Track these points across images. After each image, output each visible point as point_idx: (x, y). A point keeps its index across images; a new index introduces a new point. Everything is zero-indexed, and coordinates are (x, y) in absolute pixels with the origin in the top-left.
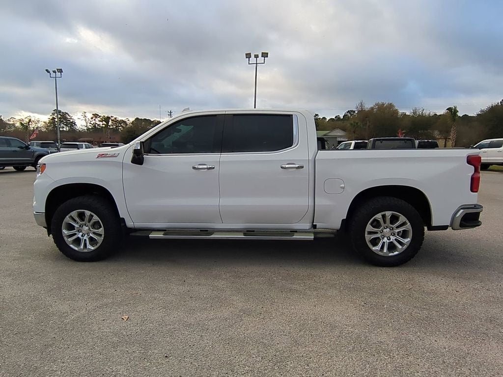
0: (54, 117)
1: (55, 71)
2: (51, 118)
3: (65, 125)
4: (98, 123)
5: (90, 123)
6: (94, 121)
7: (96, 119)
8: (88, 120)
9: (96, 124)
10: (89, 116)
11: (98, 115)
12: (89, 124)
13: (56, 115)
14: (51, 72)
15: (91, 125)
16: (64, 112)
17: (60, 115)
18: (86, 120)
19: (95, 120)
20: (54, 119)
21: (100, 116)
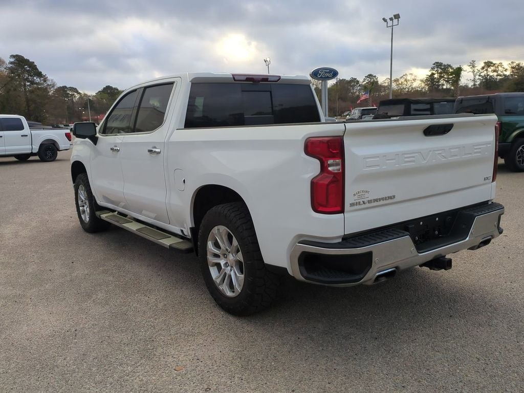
0: (434, 72)
1: (392, 18)
2: (430, 73)
3: (446, 81)
4: (491, 74)
5: (480, 76)
6: (485, 72)
7: (489, 69)
8: (476, 71)
9: (488, 75)
10: (480, 65)
11: (491, 63)
12: (477, 77)
13: (436, 69)
14: (388, 20)
15: (480, 77)
16: (446, 64)
17: (440, 68)
18: (473, 72)
19: (487, 70)
20: (433, 74)
21: (494, 64)
